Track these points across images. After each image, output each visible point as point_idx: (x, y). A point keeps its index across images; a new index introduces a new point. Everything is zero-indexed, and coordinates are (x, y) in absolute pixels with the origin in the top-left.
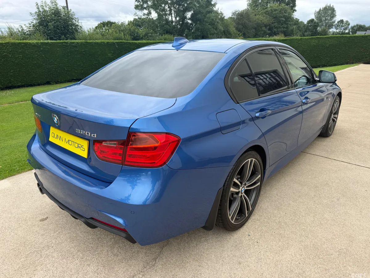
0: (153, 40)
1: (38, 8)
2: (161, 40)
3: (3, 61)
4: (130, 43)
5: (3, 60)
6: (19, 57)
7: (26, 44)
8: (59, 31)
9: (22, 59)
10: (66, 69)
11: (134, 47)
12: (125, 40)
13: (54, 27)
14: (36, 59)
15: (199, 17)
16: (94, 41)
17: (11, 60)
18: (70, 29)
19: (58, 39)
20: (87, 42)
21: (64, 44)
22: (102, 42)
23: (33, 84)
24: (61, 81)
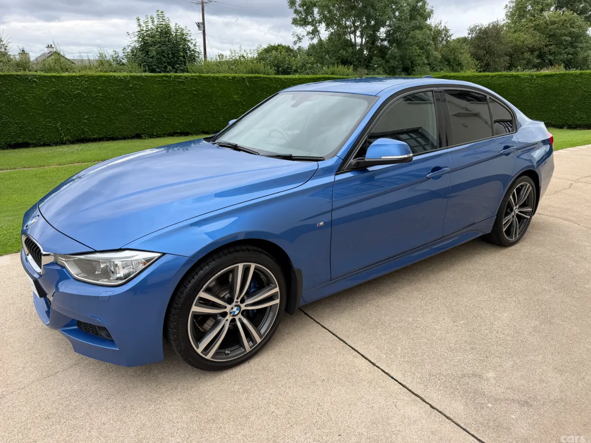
0: (313, 73)
1: (140, 25)
2: (327, 74)
3: (75, 102)
4: (270, 78)
5: (74, 100)
6: (97, 96)
7: (108, 77)
8: (164, 59)
9: (102, 100)
10: (166, 117)
11: (277, 86)
12: (264, 73)
13: (158, 53)
14: (122, 100)
15: (397, 36)
16: (212, 75)
17: (86, 101)
18: (180, 56)
19: (162, 71)
20: (201, 76)
21: (164, 78)
22: (224, 77)
23: (116, 137)
24: (158, 134)
